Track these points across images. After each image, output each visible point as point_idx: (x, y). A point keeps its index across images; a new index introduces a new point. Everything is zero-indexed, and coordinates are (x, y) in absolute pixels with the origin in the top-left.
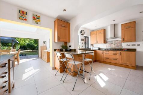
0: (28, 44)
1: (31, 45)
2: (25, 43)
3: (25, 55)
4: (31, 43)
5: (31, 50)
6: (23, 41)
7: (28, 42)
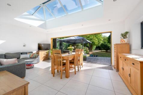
0: (102, 44)
1: (105, 45)
2: (99, 43)
3: (96, 57)
4: (105, 42)
5: (105, 51)
6: (97, 42)
7: (102, 42)
